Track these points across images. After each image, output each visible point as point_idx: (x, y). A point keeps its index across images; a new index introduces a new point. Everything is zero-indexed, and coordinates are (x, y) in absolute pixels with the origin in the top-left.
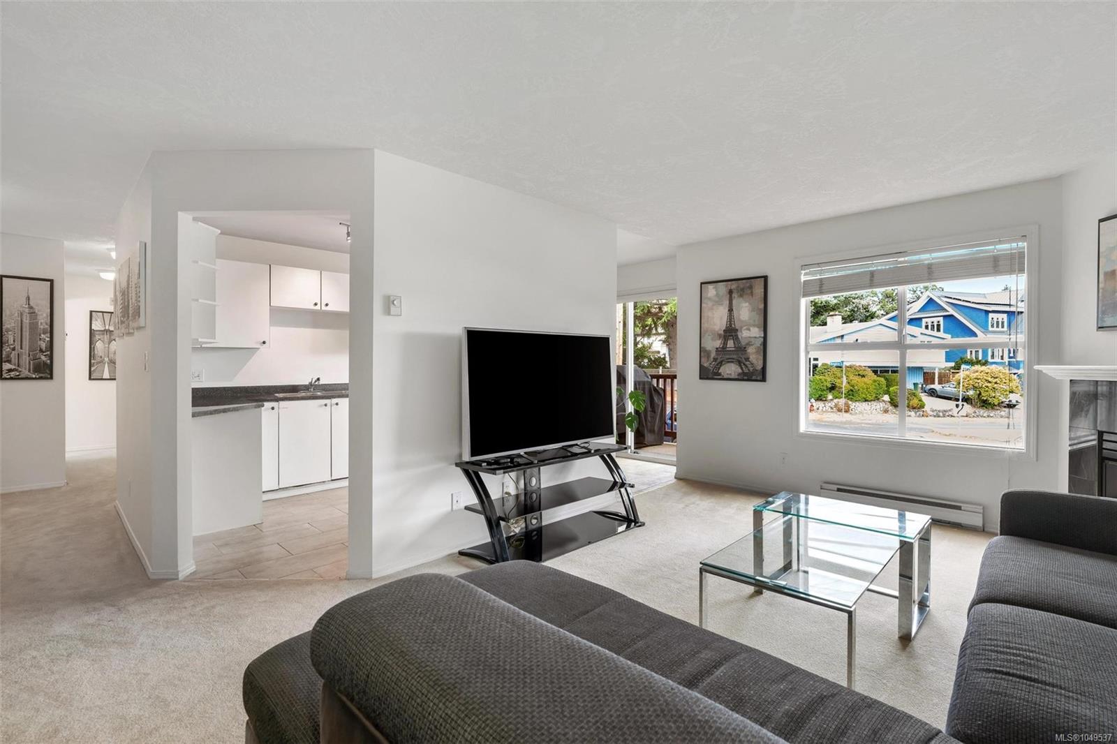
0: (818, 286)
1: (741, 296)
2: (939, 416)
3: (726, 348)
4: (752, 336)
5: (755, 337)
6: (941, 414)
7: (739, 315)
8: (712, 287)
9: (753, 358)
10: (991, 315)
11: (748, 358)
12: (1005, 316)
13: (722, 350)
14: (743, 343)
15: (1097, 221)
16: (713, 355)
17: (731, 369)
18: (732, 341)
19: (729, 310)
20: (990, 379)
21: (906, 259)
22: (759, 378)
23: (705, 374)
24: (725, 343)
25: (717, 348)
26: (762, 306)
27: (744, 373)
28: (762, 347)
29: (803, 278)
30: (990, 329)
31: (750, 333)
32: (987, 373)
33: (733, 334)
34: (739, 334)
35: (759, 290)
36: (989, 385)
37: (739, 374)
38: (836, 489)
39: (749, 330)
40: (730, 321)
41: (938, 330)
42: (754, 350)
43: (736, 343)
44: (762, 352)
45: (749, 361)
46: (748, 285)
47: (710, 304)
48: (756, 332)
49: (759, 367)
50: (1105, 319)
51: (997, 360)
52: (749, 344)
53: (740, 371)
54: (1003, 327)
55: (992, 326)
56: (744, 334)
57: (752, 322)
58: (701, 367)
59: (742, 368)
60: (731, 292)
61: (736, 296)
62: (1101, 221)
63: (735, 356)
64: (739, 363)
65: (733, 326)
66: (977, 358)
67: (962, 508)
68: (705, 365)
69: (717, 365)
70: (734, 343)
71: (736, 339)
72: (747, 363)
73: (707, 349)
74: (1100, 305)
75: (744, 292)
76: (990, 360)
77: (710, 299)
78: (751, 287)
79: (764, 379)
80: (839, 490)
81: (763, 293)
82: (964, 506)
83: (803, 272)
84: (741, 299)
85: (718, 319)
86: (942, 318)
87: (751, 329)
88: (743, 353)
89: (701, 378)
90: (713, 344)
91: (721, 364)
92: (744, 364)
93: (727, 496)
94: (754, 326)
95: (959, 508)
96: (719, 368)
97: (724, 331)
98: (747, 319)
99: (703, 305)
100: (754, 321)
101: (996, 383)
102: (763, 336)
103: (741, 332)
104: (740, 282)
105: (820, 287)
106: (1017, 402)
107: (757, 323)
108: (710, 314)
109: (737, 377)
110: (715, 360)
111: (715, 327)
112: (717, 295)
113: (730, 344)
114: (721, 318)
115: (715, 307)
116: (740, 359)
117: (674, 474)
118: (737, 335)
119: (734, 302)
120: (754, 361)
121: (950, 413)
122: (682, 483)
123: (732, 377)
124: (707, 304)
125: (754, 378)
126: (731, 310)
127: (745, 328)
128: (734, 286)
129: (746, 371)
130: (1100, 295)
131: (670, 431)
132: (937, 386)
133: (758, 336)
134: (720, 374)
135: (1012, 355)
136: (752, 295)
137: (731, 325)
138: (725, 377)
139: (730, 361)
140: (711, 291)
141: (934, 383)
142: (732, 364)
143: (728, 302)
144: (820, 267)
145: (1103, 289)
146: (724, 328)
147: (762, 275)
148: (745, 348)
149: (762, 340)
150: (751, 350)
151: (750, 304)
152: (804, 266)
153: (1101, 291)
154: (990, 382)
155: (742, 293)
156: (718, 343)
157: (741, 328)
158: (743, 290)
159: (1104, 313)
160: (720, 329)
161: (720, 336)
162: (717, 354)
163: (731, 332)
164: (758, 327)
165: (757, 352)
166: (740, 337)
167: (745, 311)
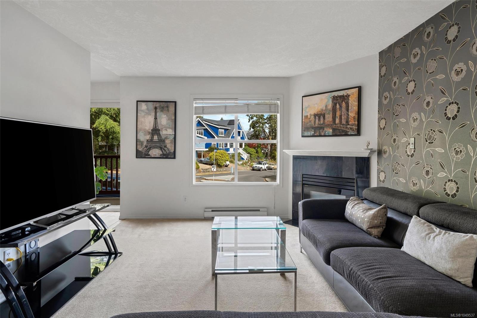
0: (202, 110)
1: (162, 111)
2: (204, 172)
3: (153, 140)
4: (168, 134)
5: (170, 135)
6: (205, 171)
7: (161, 122)
8: (144, 104)
9: (169, 146)
10: (219, 130)
11: (166, 146)
12: (223, 130)
13: (151, 141)
14: (163, 137)
15: (302, 97)
16: (145, 144)
17: (156, 152)
18: (157, 136)
19: (155, 118)
20: (221, 156)
21: (238, 102)
22: (172, 157)
23: (139, 155)
24: (152, 137)
25: (147, 140)
26: (173, 118)
27: (163, 154)
28: (174, 140)
29: (195, 105)
30: (219, 135)
31: (167, 132)
32: (220, 153)
33: (157, 132)
34: (161, 132)
35: (172, 109)
36: (221, 158)
37: (161, 155)
38: (211, 211)
39: (167, 130)
40: (156, 125)
41: (202, 135)
42: (169, 142)
43: (159, 137)
44: (174, 142)
45: (167, 148)
46: (166, 105)
47: (143, 114)
48: (170, 132)
49: (172, 151)
50: (305, 133)
51: (222, 148)
52: (166, 138)
53: (161, 153)
54: (223, 135)
55: (220, 134)
56: (163, 133)
57: (168, 126)
58: (137, 151)
59: (162, 151)
60: (156, 108)
61: (159, 111)
62: (303, 97)
63: (158, 145)
64: (161, 148)
65: (157, 127)
66: (215, 147)
67: (260, 210)
68: (140, 150)
69: (148, 149)
70: (158, 137)
71: (159, 135)
72: (165, 148)
73: (141, 140)
74: (303, 128)
75: (163, 109)
76: (219, 148)
77: (143, 111)
78: (167, 107)
79: (174, 158)
80: (212, 211)
81: (174, 111)
82: (261, 209)
83: (194, 102)
84: (162, 113)
85: (148, 122)
86: (203, 130)
87: (168, 129)
88: (163, 143)
89: (137, 157)
90: (144, 138)
91: (150, 149)
92: (164, 149)
93: (158, 224)
94: (169, 128)
95: (259, 210)
96: (149, 152)
97: (152, 130)
98: (166, 124)
99: (138, 114)
100: (169, 125)
101: (222, 157)
102: (174, 134)
103: (162, 131)
104: (161, 103)
105: (203, 111)
106: (228, 164)
107: (171, 127)
108: (143, 120)
109: (159, 156)
110: (146, 146)
111: (146, 128)
112: (148, 109)
113: (156, 138)
114: (150, 123)
115: (146, 116)
116: (161, 146)
117: (119, 217)
118: (160, 133)
119: (158, 114)
120: (169, 148)
121: (208, 170)
122: (123, 222)
123: (157, 156)
124: (141, 113)
125: (169, 157)
126: (156, 118)
127: (164, 129)
128: (158, 105)
129: (165, 153)
130: (303, 124)
131: (115, 189)
132: (202, 159)
133: (171, 134)
134: (149, 155)
135: (225, 146)
136: (168, 111)
137: (156, 127)
138: (152, 157)
139: (155, 147)
140: (143, 106)
141: (201, 158)
142: (157, 149)
143: (154, 114)
144: (202, 100)
145: (304, 122)
146: (152, 129)
147: (174, 101)
148: (164, 140)
149: (174, 136)
150: (167, 141)
151: (167, 116)
152: (195, 99)
153: (303, 122)
154: (221, 157)
155: (162, 109)
156: (148, 137)
157: (162, 129)
158: (163, 108)
159: (304, 131)
160: (149, 129)
161: (149, 133)
162: (147, 144)
163: (156, 131)
164: (172, 129)
165: (171, 143)
166: (161, 134)
167: (164, 120)
